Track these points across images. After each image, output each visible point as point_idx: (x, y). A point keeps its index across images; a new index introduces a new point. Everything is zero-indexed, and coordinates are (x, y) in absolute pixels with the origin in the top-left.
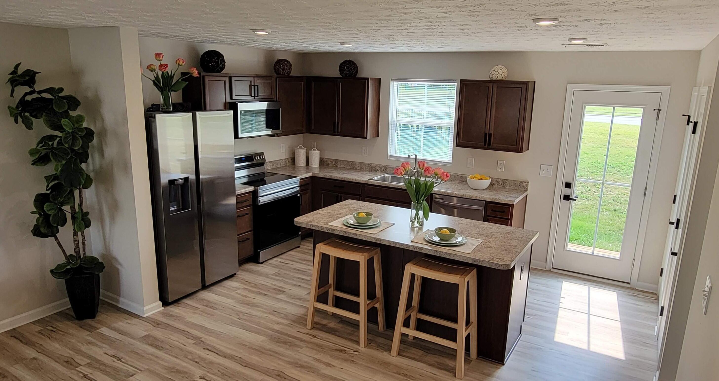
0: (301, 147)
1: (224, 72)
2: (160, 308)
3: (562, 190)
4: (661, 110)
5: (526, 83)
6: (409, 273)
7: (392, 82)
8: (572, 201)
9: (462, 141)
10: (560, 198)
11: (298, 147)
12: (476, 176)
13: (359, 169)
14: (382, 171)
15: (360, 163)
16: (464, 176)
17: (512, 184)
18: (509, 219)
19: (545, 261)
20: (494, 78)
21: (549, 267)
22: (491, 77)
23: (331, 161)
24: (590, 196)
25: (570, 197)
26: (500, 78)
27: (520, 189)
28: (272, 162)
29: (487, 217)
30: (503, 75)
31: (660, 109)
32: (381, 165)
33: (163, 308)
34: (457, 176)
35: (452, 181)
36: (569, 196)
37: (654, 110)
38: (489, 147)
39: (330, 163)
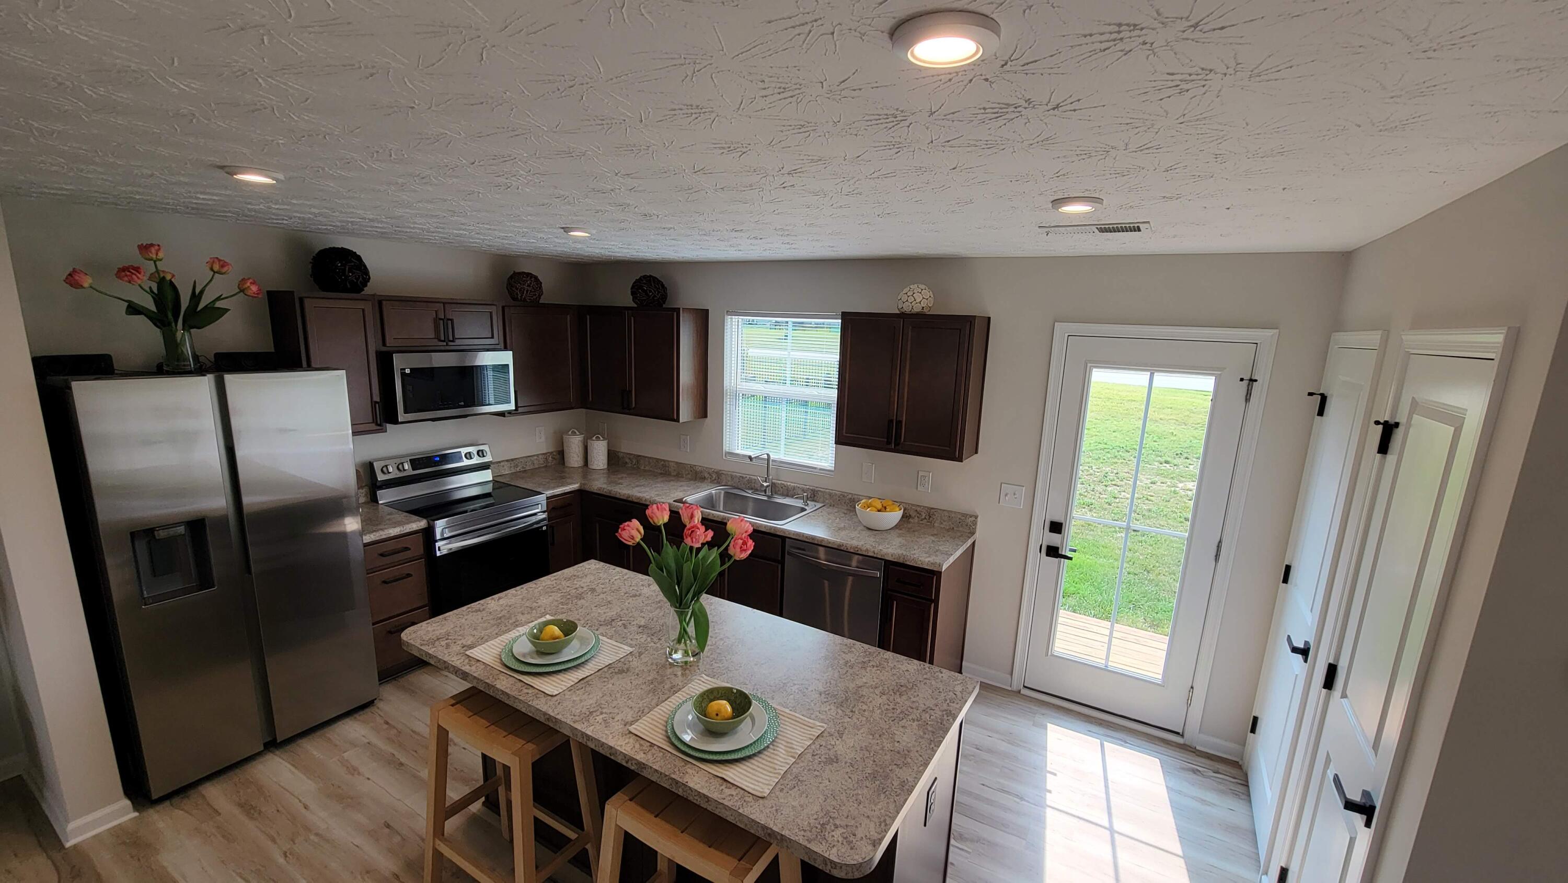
0: (574, 434)
1: (368, 290)
2: (128, 814)
3: (1042, 537)
4: (1256, 381)
5: (969, 320)
6: (613, 826)
7: (730, 317)
8: (1062, 559)
9: (846, 433)
10: (1040, 552)
11: (570, 433)
12: (874, 504)
13: (674, 476)
14: (712, 482)
15: (677, 463)
16: (856, 496)
17: (946, 518)
18: (932, 601)
19: (1010, 670)
20: (907, 308)
21: (1016, 684)
22: (900, 307)
23: (629, 459)
24: (1093, 501)
25: (1060, 553)
26: (917, 309)
27: (961, 529)
28: (512, 460)
29: (889, 592)
30: (924, 304)
31: (1253, 378)
32: (712, 469)
33: (136, 814)
34: (844, 496)
35: (834, 506)
36: (1057, 548)
37: (1242, 380)
38: (897, 448)
39: (627, 460)
